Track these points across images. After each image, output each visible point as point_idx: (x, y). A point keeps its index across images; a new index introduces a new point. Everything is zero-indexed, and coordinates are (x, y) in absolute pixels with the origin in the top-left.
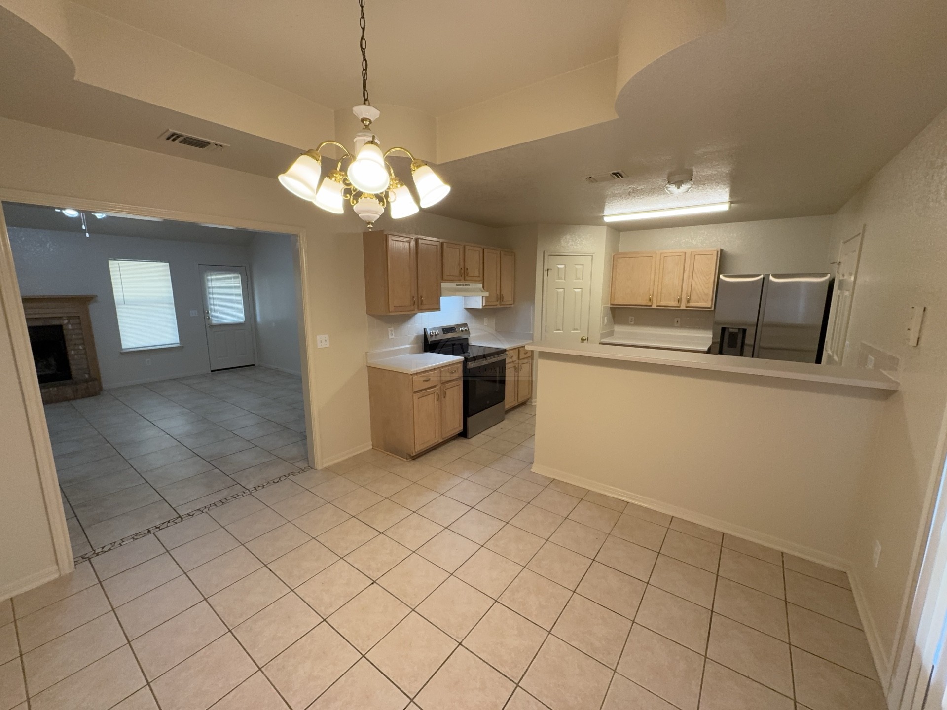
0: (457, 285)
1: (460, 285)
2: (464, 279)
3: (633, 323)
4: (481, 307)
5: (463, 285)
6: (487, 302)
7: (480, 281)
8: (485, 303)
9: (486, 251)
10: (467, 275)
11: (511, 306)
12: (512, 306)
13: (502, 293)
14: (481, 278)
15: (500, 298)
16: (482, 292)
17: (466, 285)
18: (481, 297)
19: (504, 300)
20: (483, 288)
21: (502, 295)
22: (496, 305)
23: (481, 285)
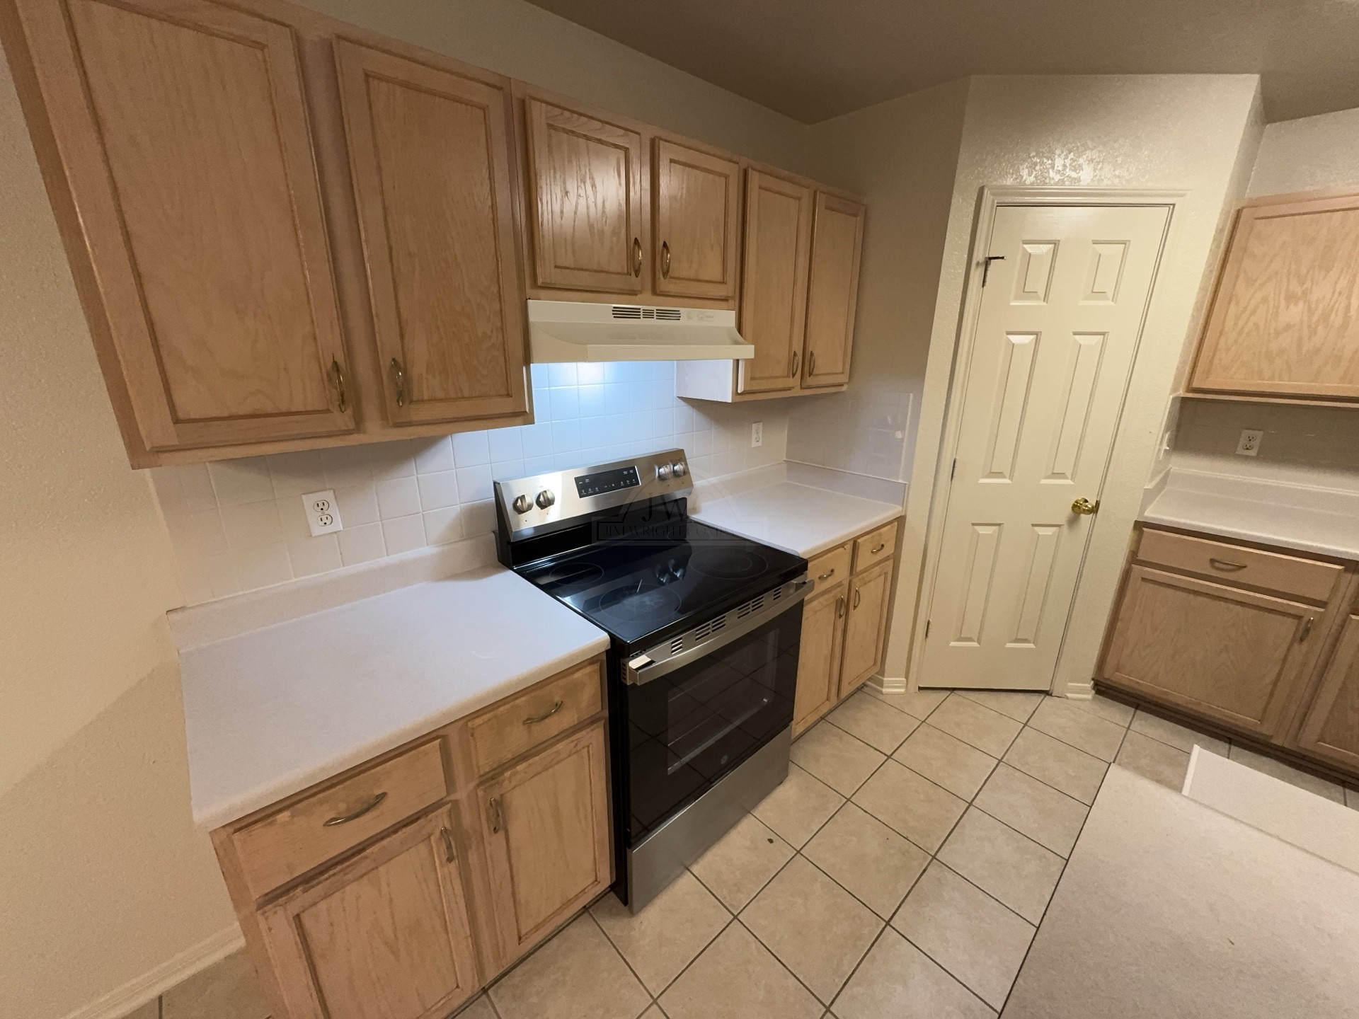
0: (618, 313)
1: (633, 314)
2: (655, 292)
3: (1253, 453)
4: (729, 400)
5: (648, 314)
6: (751, 378)
7: (725, 300)
8: (745, 383)
9: (755, 180)
10: (665, 274)
11: (838, 389)
12: (844, 388)
13: (810, 348)
14: (729, 289)
15: (804, 364)
16: (736, 343)
17: (662, 315)
18: (730, 363)
19: (815, 372)
20: (740, 328)
21: (812, 354)
22: (789, 389)
23: (732, 315)
